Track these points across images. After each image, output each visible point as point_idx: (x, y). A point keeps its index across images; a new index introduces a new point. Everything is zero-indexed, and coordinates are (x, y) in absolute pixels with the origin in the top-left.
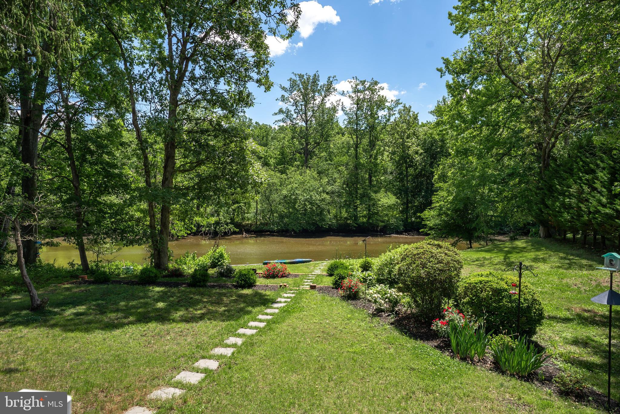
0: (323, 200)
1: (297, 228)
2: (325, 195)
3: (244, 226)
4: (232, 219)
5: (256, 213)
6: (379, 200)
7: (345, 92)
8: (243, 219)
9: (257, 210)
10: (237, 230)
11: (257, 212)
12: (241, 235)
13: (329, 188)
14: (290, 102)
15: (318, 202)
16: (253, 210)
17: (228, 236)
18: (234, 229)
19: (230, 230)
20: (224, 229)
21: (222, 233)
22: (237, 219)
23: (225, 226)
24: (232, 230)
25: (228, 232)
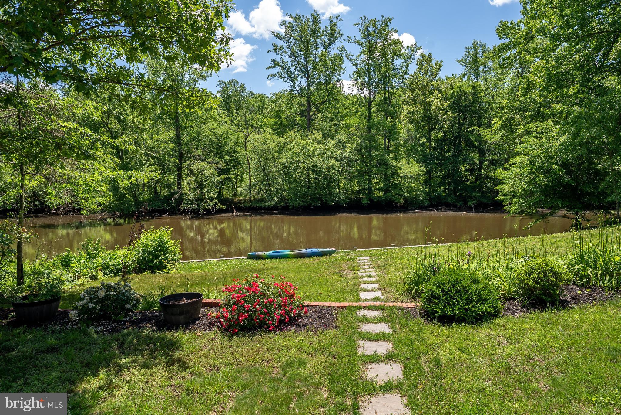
0: (332, 167)
1: (298, 203)
2: (332, 162)
3: (236, 204)
4: (220, 194)
5: (250, 187)
6: (400, 169)
7: (352, 38)
8: (235, 195)
9: (250, 183)
10: (224, 207)
11: (250, 185)
12: (231, 214)
13: (338, 153)
14: (286, 53)
15: (325, 170)
16: (246, 184)
17: (213, 214)
18: (220, 206)
19: (216, 207)
20: (208, 206)
21: (204, 210)
22: (227, 194)
23: (209, 202)
24: (217, 207)
25: (213, 209)
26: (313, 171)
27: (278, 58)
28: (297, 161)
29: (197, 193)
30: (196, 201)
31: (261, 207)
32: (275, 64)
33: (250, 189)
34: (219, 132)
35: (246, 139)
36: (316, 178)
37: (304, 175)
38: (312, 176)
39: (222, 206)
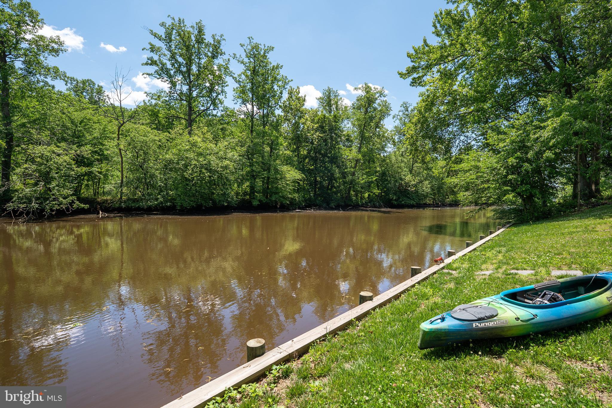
0: (226, 167)
1: (188, 203)
3: (99, 203)
7: (238, 56)
10: (86, 206)
11: (122, 182)
12: (96, 215)
14: (165, 55)
17: (67, 215)
18: (77, 204)
19: (72, 206)
20: (59, 205)
21: (52, 210)
22: (85, 193)
23: (61, 199)
24: (75, 206)
25: (67, 209)
26: (206, 169)
27: (156, 58)
28: (187, 158)
29: (41, 188)
30: (37, 199)
31: (139, 207)
32: (153, 63)
33: (121, 186)
34: (77, 116)
35: (119, 128)
36: (210, 177)
37: (196, 172)
38: (206, 174)
39: (83, 205)
